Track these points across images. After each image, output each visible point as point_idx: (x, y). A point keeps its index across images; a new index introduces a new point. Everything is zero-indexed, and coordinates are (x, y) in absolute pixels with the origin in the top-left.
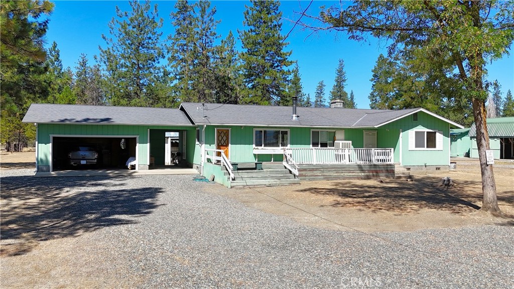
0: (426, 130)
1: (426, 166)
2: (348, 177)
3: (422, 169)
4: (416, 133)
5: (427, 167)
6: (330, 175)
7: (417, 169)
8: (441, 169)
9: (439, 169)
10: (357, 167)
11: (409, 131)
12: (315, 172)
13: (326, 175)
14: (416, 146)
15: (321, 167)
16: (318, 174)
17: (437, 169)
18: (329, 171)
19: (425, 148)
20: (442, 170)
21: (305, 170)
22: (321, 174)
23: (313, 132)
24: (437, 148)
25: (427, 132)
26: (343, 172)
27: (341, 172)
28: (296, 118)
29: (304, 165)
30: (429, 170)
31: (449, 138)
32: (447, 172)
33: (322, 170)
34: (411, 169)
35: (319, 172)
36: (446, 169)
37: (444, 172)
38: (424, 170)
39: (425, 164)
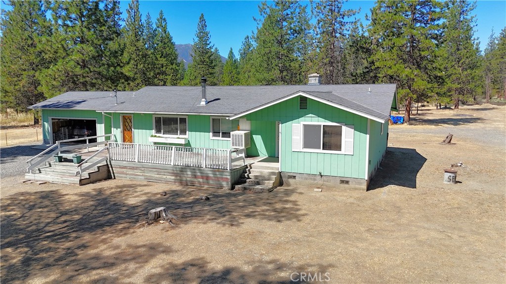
0: (323, 123)
1: (321, 176)
3: (315, 180)
4: (306, 127)
5: (324, 178)
7: (306, 179)
8: (350, 183)
9: (347, 182)
11: (293, 124)
12: (136, 171)
14: (306, 145)
15: (141, 166)
17: (342, 182)
18: (151, 171)
19: (321, 151)
20: (351, 185)
21: (125, 167)
22: (141, 174)
23: (213, 120)
24: (343, 151)
25: (324, 126)
26: (165, 174)
27: (163, 174)
28: (203, 103)
29: (125, 162)
30: (327, 182)
31: (366, 134)
32: (363, 190)
33: (143, 169)
34: (296, 177)
35: (140, 171)
36: (360, 184)
37: (356, 189)
38: (319, 181)
39: (320, 173)
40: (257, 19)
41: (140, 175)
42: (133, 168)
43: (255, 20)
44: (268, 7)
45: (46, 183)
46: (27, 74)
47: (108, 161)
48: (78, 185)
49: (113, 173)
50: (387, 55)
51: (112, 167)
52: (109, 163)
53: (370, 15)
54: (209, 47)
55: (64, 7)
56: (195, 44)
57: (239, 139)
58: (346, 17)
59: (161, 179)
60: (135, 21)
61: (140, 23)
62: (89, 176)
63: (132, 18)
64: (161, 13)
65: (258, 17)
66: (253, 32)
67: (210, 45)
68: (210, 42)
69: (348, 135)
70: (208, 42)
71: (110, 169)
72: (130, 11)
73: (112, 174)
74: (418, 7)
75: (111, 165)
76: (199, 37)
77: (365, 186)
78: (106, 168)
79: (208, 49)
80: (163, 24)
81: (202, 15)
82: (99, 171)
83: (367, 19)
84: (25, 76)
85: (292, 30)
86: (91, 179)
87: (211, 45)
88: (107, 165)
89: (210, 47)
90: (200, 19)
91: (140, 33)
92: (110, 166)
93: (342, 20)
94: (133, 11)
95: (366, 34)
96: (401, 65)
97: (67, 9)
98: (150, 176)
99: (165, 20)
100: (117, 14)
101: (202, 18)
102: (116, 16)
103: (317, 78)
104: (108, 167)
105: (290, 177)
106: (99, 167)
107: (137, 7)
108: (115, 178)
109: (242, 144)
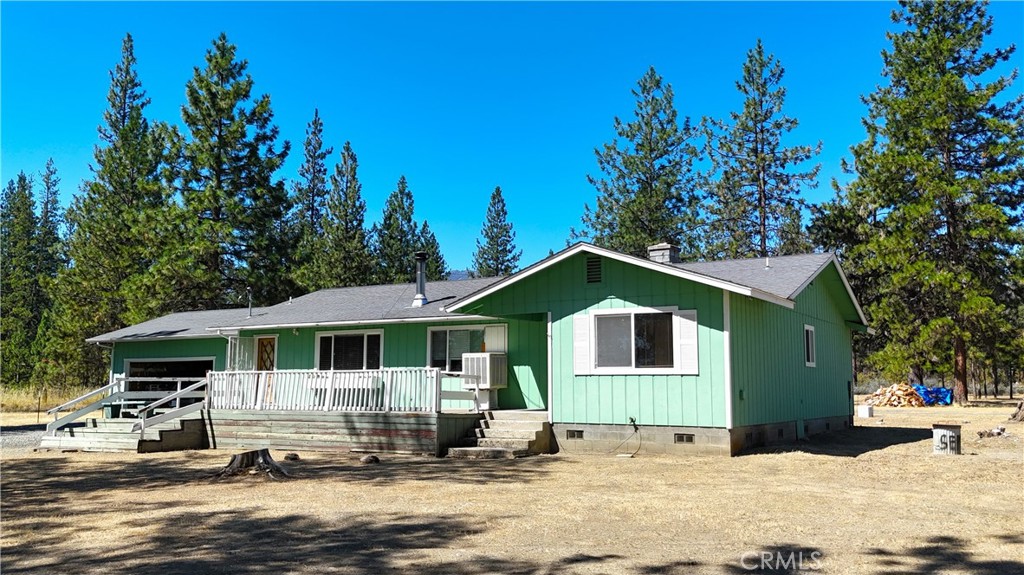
0: (634, 309)
1: (636, 427)
2: (321, 444)
3: (622, 436)
4: (601, 320)
5: (641, 431)
6: (285, 438)
7: (606, 437)
8: (696, 439)
9: (690, 438)
10: (342, 419)
11: (576, 316)
12: (255, 428)
13: (275, 438)
14: (603, 360)
15: (265, 418)
16: (260, 434)
17: (680, 438)
18: (283, 427)
19: (632, 369)
20: (700, 443)
21: (235, 423)
22: (265, 434)
23: (434, 334)
24: (677, 369)
25: (636, 315)
26: (311, 430)
27: (306, 430)
28: (418, 303)
29: (235, 412)
30: (649, 439)
31: (723, 330)
32: (724, 453)
33: (268, 423)
34: (584, 434)
35: (263, 429)
36: (717, 440)
37: (708, 452)
38: (633, 439)
39: (632, 420)
40: (595, 179)
41: (262, 438)
42: (249, 423)
43: (591, 181)
44: (619, 153)
45: (76, 451)
46: (110, 297)
47: (205, 411)
48: (136, 452)
49: (213, 437)
50: (891, 243)
51: (211, 424)
52: (206, 416)
53: (851, 160)
54: (510, 256)
55: (187, 153)
56: (480, 252)
57: (478, 366)
58: (789, 165)
59: (303, 443)
60: (346, 201)
61: (357, 204)
62: (161, 437)
63: (341, 193)
64: (403, 182)
65: (598, 175)
66: (587, 207)
67: (513, 253)
68: (514, 247)
69: (685, 331)
70: (509, 247)
71: (208, 427)
72: (339, 179)
73: (211, 440)
74: (959, 137)
75: (210, 419)
76: (489, 237)
77: (726, 445)
78: (199, 426)
79: (508, 260)
80: (406, 204)
81: (498, 190)
82: (182, 429)
83: (848, 171)
84: (106, 300)
85: (674, 200)
86: (164, 444)
87: (516, 252)
88: (203, 419)
89: (514, 258)
90: (494, 198)
91: (355, 223)
92: (207, 422)
93: (780, 170)
94: (345, 179)
95: (846, 203)
96: (927, 264)
97: (193, 159)
98: (281, 438)
99: (409, 196)
100: (318, 195)
101: (497, 196)
102: (316, 198)
103: (667, 253)
104: (204, 425)
105: (572, 434)
106: (183, 422)
107: (353, 170)
108: (215, 448)
109: (485, 378)
